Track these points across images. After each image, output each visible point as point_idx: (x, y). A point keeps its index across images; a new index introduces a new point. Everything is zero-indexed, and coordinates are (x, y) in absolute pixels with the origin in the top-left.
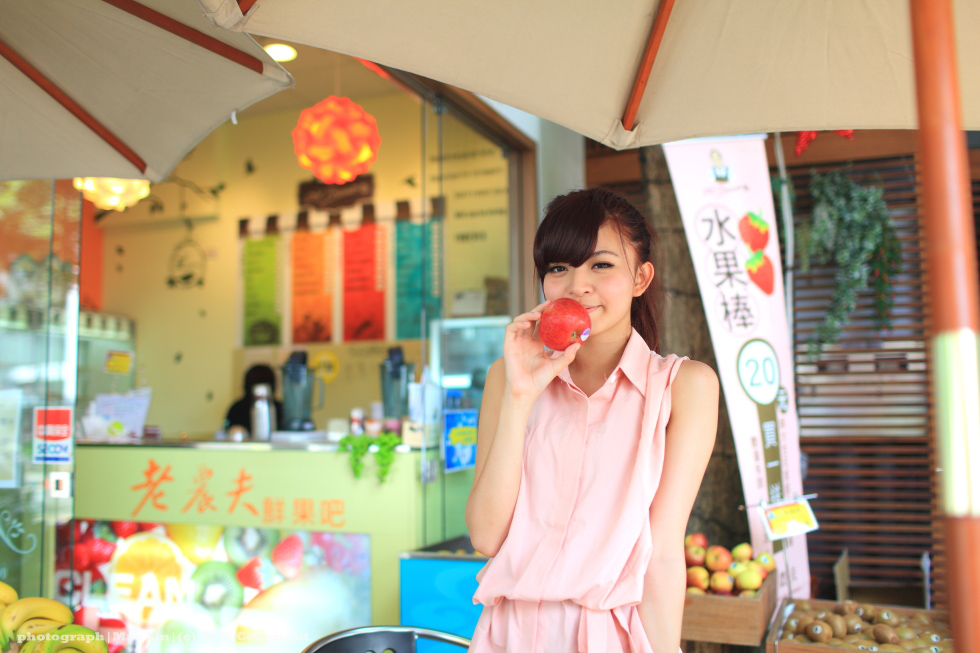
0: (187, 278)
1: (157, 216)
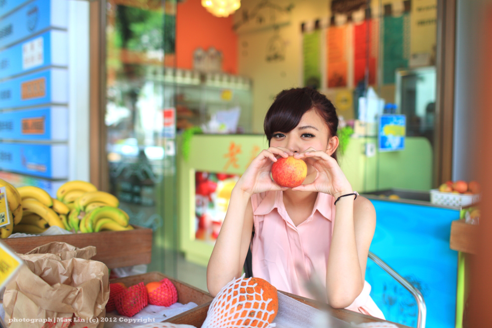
0: (276, 57)
1: (261, 25)
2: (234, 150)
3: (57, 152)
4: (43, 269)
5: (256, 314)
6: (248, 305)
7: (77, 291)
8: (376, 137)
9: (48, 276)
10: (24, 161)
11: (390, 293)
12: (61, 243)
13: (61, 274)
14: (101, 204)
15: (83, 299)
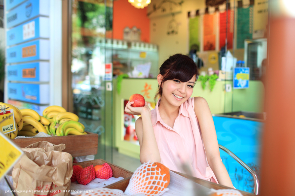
0: (173, 32)
2: (147, 88)
3: (43, 88)
4: (35, 157)
5: (157, 183)
6: (152, 178)
7: (55, 170)
8: (232, 80)
9: (38, 160)
10: (24, 94)
11: (239, 173)
12: (45, 142)
13: (45, 160)
14: (69, 120)
15: (58, 174)
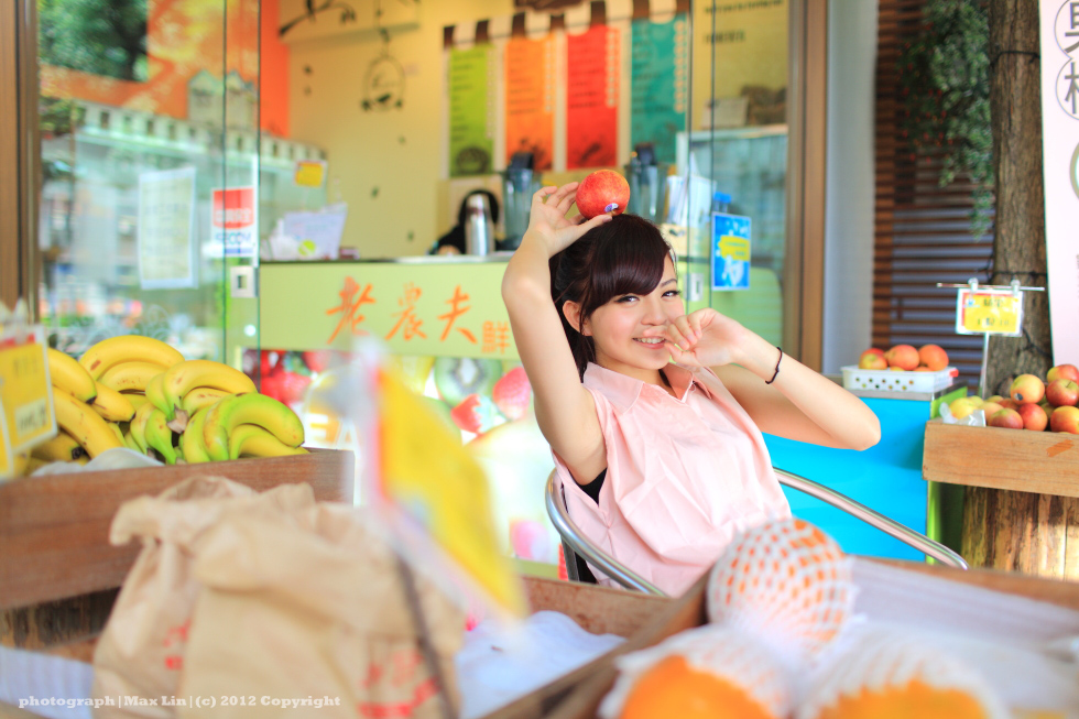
0: (384, 99)
1: (350, 26)
2: (355, 297)
